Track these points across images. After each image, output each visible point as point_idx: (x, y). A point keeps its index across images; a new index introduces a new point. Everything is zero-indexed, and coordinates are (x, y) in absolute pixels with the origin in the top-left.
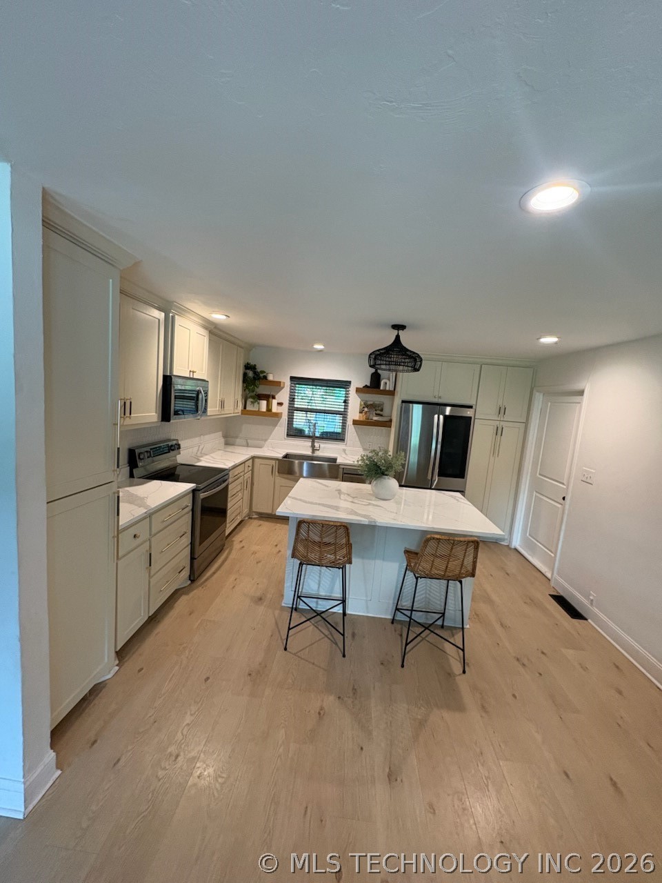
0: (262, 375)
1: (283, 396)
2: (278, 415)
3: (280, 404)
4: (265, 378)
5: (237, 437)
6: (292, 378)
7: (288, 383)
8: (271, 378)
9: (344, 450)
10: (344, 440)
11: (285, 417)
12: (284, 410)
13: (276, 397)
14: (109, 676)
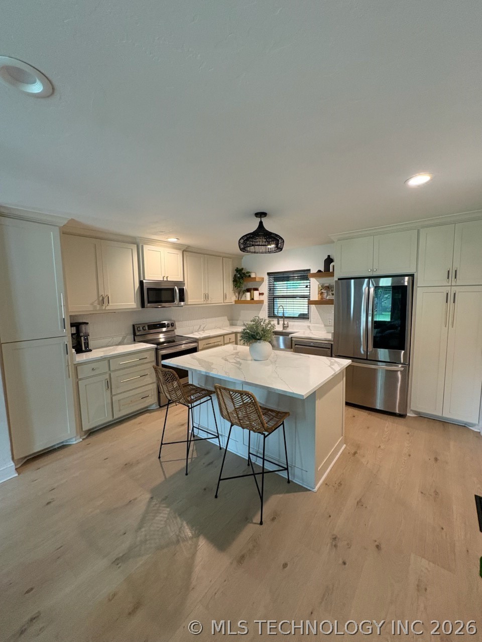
0: (248, 275)
1: (264, 288)
2: (261, 302)
3: (261, 294)
4: (250, 276)
5: (237, 320)
6: (269, 274)
7: (266, 277)
8: (253, 275)
9: (309, 327)
10: (309, 318)
11: (266, 303)
12: (265, 298)
13: (259, 289)
14: (74, 443)
